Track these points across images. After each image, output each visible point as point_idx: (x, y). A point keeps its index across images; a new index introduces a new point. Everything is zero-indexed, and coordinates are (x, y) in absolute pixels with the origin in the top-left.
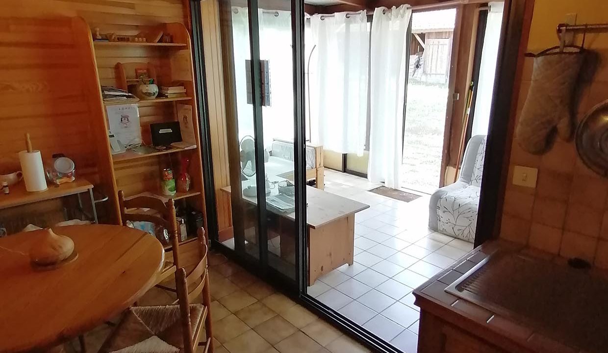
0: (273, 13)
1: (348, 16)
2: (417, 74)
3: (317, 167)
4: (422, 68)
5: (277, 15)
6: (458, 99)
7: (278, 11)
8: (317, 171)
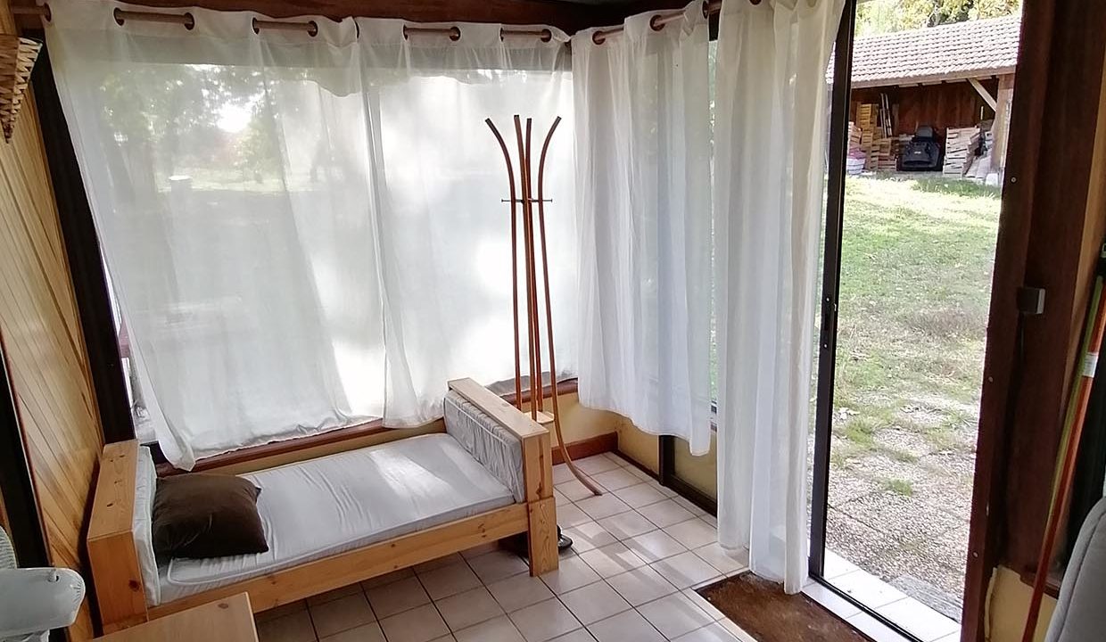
0: (447, 31)
1: (658, 23)
2: (976, 170)
3: (529, 499)
4: (989, 157)
5: (455, 35)
6: (1040, 311)
7: (459, 25)
8: (528, 511)
